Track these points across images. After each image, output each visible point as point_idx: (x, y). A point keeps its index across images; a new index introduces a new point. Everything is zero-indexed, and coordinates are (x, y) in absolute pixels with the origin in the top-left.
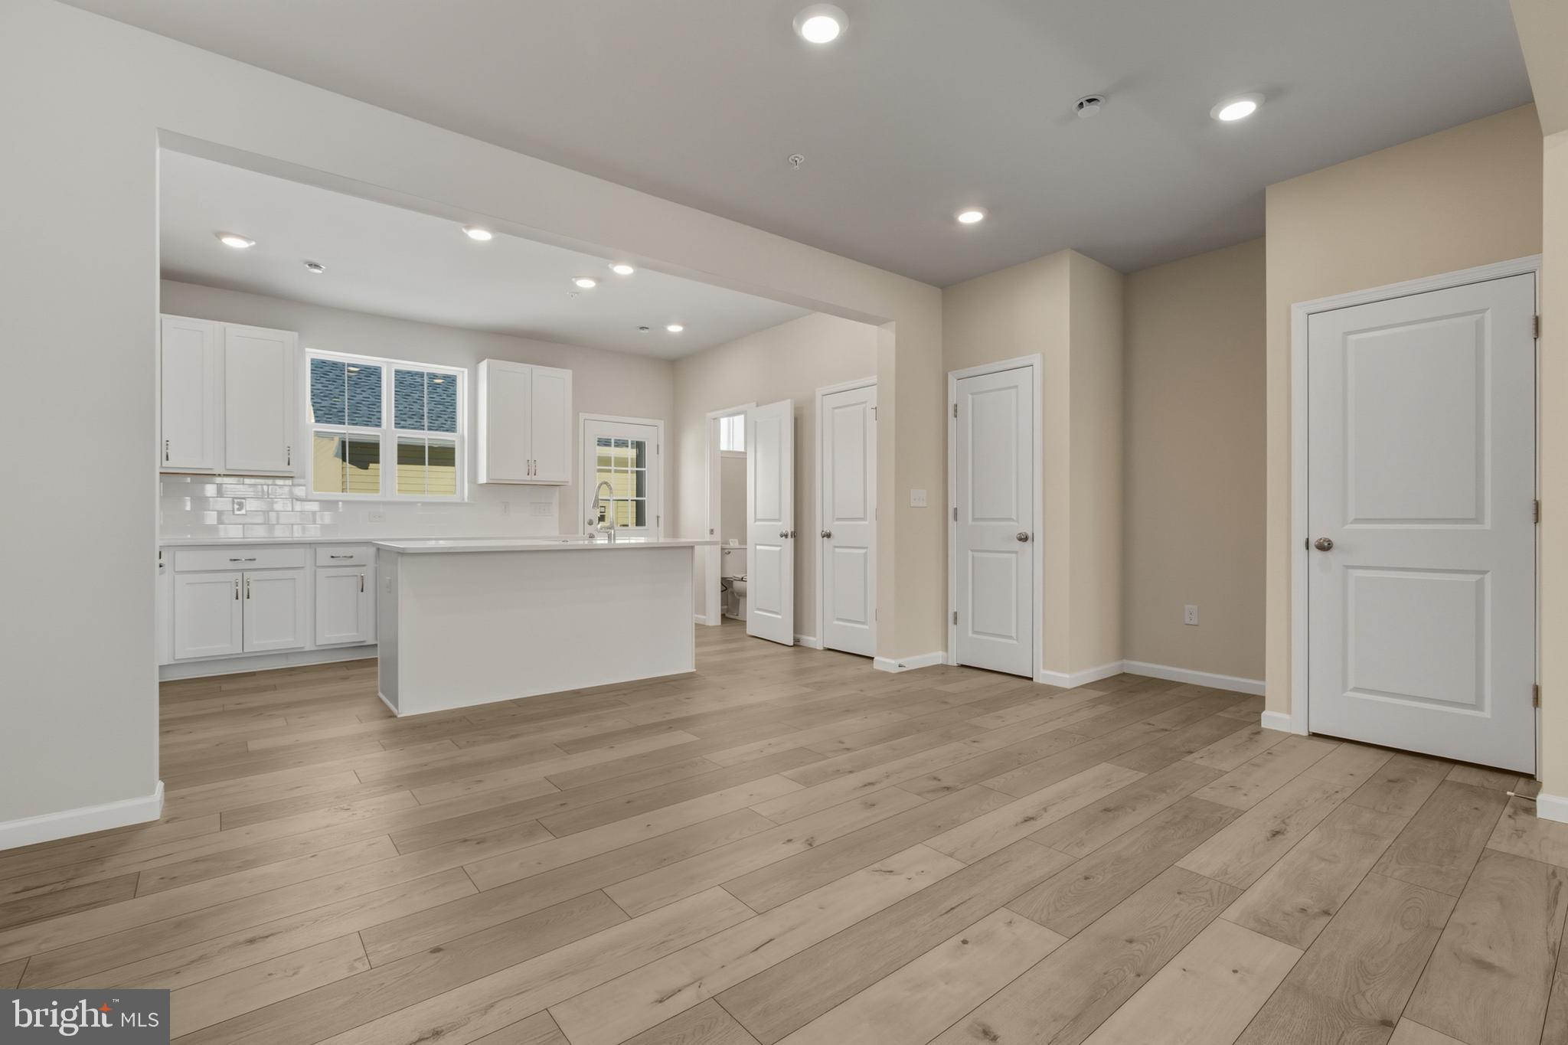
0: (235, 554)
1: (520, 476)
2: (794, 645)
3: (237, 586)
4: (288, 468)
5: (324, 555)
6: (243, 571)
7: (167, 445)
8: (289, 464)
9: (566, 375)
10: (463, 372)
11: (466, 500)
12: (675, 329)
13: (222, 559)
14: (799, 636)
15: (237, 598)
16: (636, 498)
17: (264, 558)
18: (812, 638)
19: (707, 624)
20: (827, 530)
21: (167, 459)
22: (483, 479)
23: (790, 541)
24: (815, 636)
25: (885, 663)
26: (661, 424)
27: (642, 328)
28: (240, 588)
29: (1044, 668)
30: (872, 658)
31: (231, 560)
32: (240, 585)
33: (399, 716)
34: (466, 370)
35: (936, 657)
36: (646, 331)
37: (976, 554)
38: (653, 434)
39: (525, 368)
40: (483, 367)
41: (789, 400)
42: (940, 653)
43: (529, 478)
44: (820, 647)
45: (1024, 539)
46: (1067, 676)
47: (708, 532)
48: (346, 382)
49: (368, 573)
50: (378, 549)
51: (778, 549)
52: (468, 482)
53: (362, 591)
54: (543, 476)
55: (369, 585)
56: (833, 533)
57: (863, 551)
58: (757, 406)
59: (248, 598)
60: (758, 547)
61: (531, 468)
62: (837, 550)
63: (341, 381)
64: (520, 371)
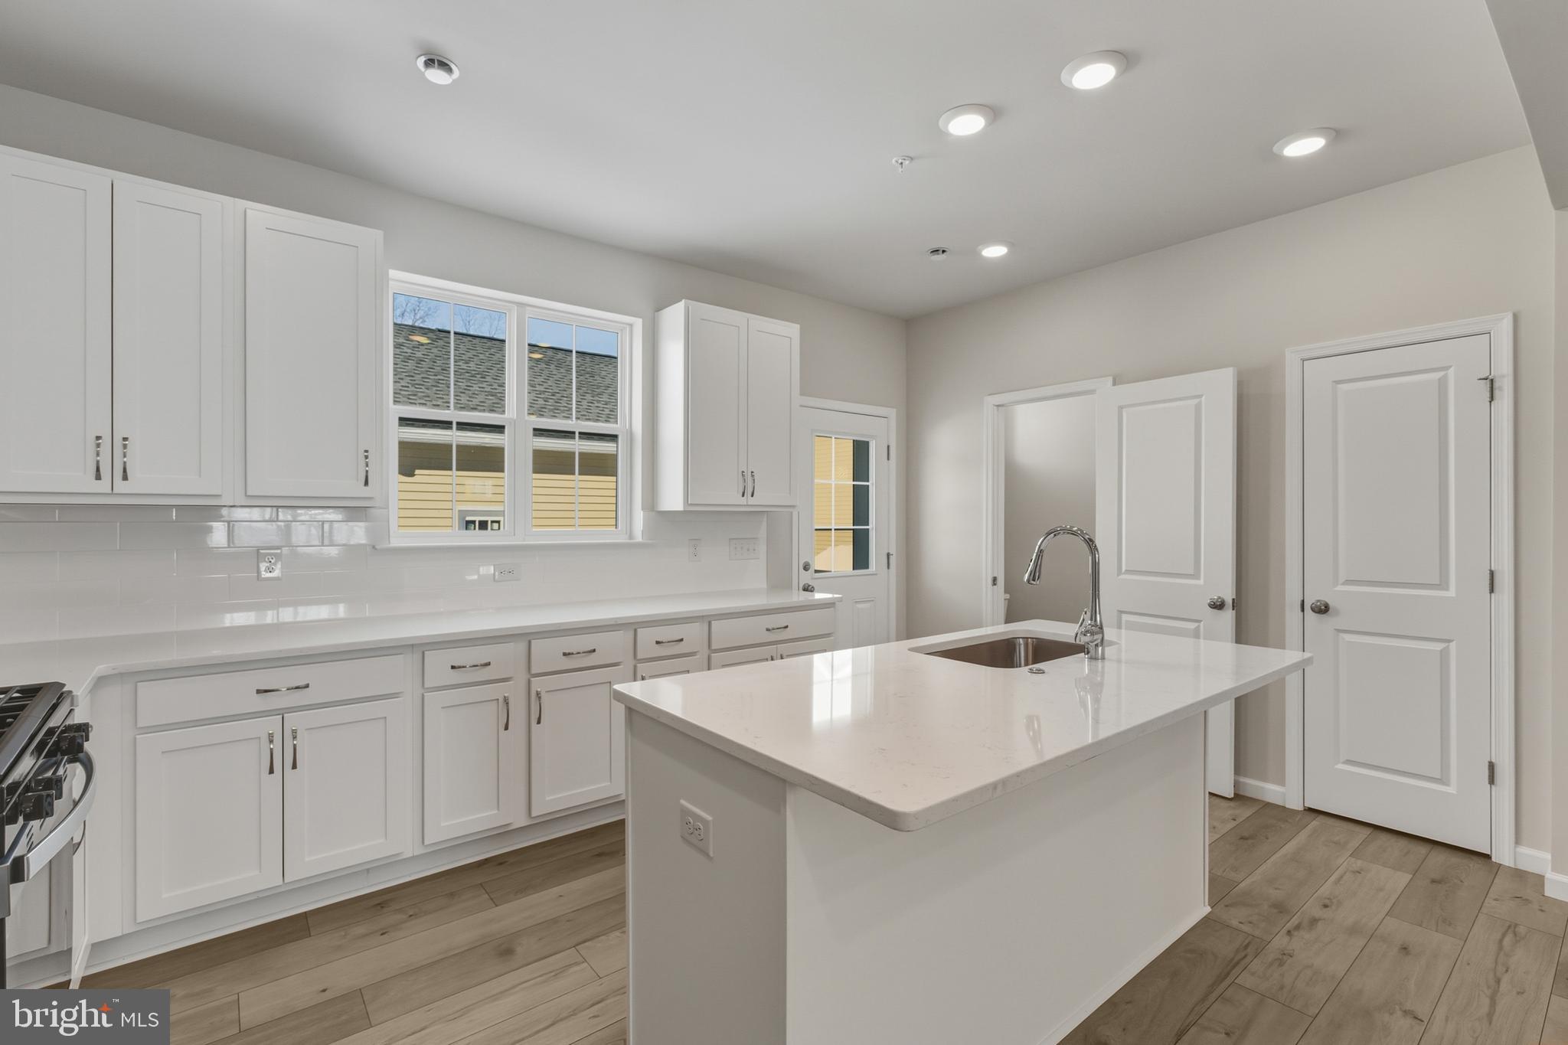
0: (266, 680)
1: (730, 496)
2: (1237, 798)
3: (271, 741)
4: (365, 492)
5: (438, 664)
6: (282, 713)
7: (125, 446)
8: (366, 483)
11: (639, 537)
12: (995, 252)
13: (239, 691)
14: (1242, 779)
15: (271, 771)
16: (852, 527)
17: (324, 681)
18: (1276, 789)
21: (125, 478)
24: (1281, 781)
26: (892, 413)
27: (935, 251)
28: (277, 746)
31: (259, 692)
32: (278, 739)
34: (639, 320)
36: (940, 257)
38: (881, 431)
39: (740, 319)
40: (674, 316)
41: (1228, 370)
43: (743, 501)
44: (1296, 806)
47: (989, 582)
49: (515, 692)
52: (643, 509)
53: (506, 728)
55: (518, 716)
57: (1439, 646)
58: (1114, 384)
59: (294, 766)
61: (749, 485)
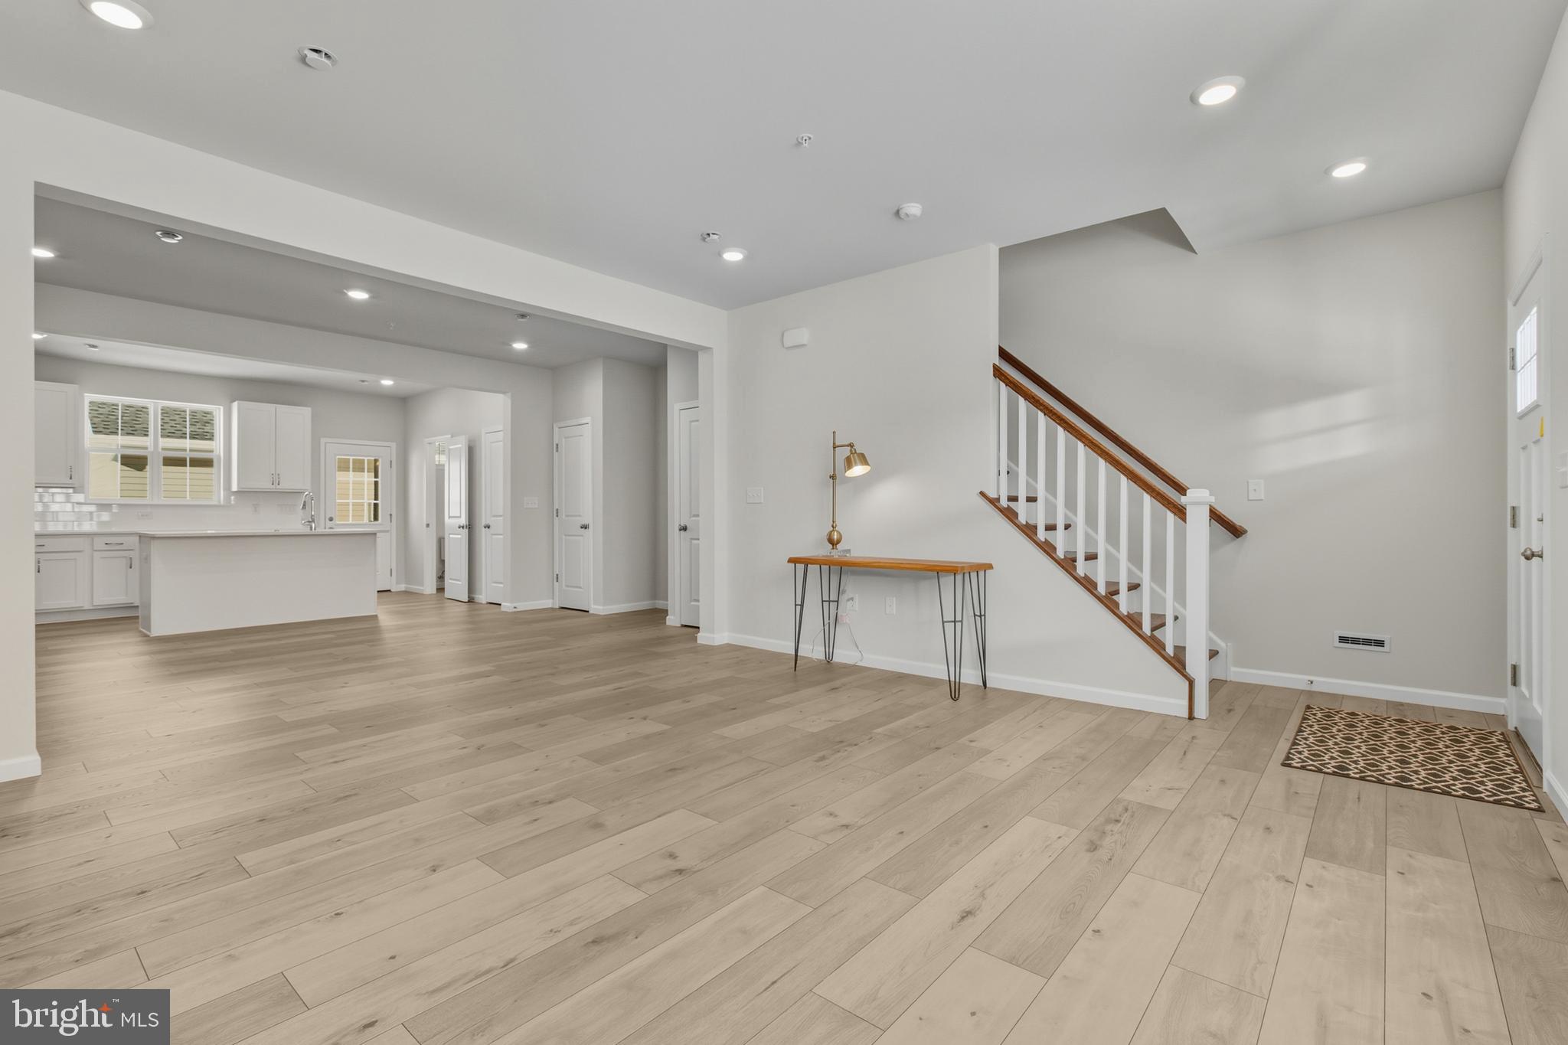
1: (265, 484)
2: (469, 602)
4: (70, 481)
5: (99, 543)
8: (71, 478)
9: (306, 411)
10: (219, 409)
11: (222, 503)
12: (387, 382)
14: (471, 595)
17: (50, 545)
18: (480, 596)
19: (425, 593)
20: (488, 522)
22: (235, 488)
23: (466, 531)
24: (482, 595)
25: (507, 606)
26: (394, 445)
29: (594, 604)
30: (500, 605)
33: (151, 636)
34: (222, 408)
35: (548, 603)
37: (568, 537)
38: (386, 452)
39: (270, 408)
40: (235, 405)
41: (464, 436)
42: (551, 601)
43: (273, 487)
44: (484, 602)
45: (585, 527)
46: (601, 607)
47: (425, 526)
48: (120, 418)
49: (135, 555)
50: (140, 536)
51: (459, 536)
52: (224, 491)
53: (131, 568)
54: (285, 485)
55: (136, 563)
56: (490, 524)
58: (452, 437)
59: (40, 572)
60: (451, 536)
61: (276, 479)
62: (494, 537)
63: (114, 417)
64: (265, 410)
